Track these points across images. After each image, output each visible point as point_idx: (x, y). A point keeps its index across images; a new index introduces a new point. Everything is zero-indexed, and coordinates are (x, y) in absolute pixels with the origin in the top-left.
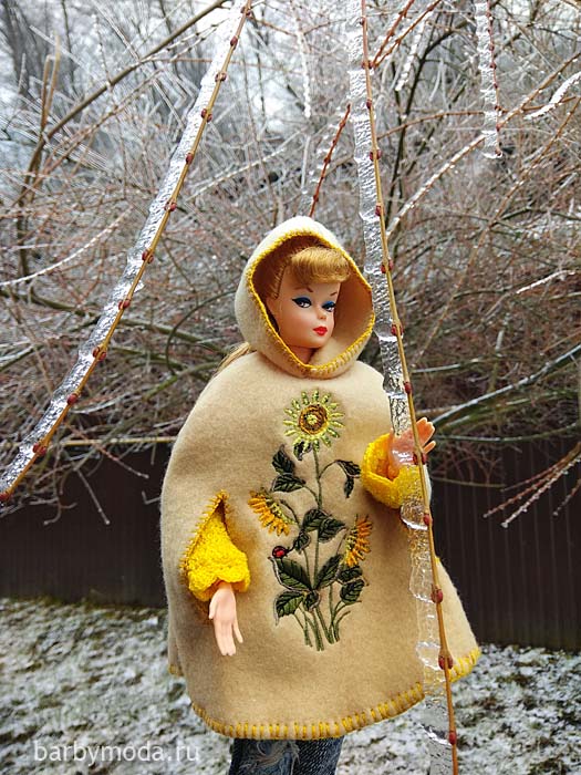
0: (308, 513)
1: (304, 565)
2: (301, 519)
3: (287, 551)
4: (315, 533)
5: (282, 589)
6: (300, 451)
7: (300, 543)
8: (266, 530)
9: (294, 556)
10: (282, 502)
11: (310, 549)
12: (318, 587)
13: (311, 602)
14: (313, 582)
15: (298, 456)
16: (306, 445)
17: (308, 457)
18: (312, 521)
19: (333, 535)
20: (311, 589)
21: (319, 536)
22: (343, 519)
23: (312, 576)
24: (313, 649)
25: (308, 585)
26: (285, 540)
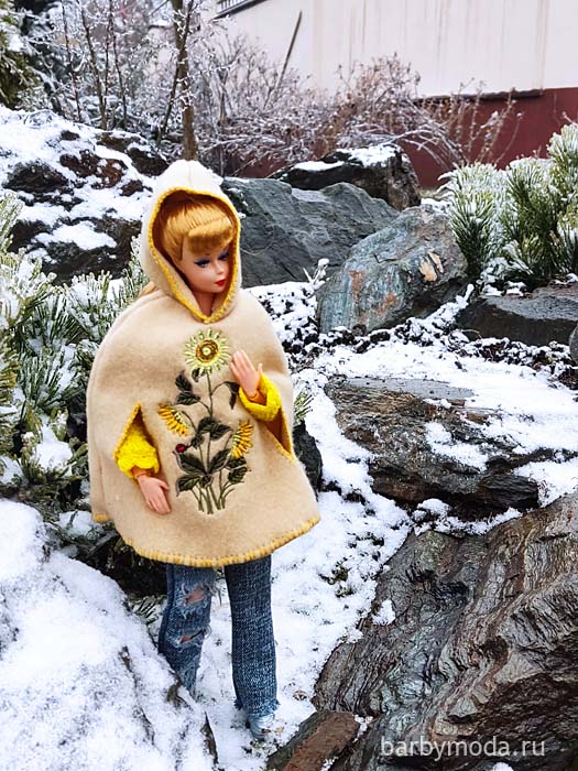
0: (202, 421)
1: (199, 457)
2: (197, 425)
3: (188, 447)
4: (207, 435)
5: (183, 473)
6: (197, 375)
7: (196, 442)
8: (171, 432)
9: (192, 451)
10: (183, 412)
11: (204, 446)
12: (211, 472)
13: (206, 482)
14: (206, 468)
15: (195, 379)
16: (201, 371)
17: (203, 379)
18: (205, 426)
19: (221, 436)
20: (206, 473)
21: (211, 436)
22: (229, 424)
23: (205, 465)
24: (204, 514)
25: (203, 471)
26: (186, 440)
